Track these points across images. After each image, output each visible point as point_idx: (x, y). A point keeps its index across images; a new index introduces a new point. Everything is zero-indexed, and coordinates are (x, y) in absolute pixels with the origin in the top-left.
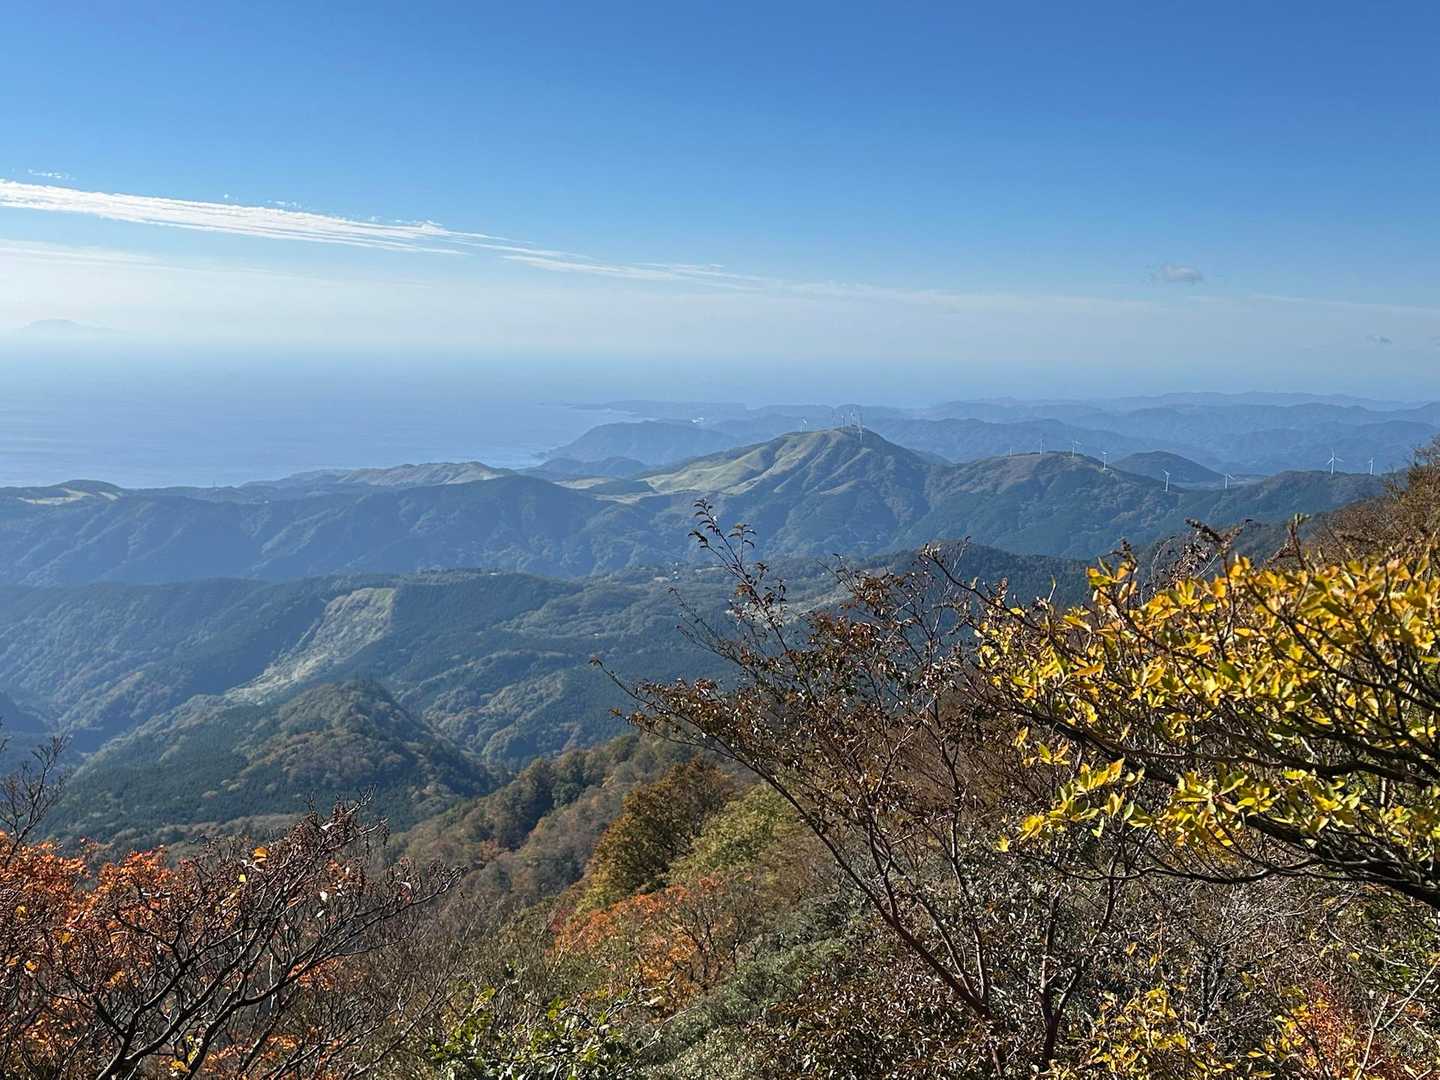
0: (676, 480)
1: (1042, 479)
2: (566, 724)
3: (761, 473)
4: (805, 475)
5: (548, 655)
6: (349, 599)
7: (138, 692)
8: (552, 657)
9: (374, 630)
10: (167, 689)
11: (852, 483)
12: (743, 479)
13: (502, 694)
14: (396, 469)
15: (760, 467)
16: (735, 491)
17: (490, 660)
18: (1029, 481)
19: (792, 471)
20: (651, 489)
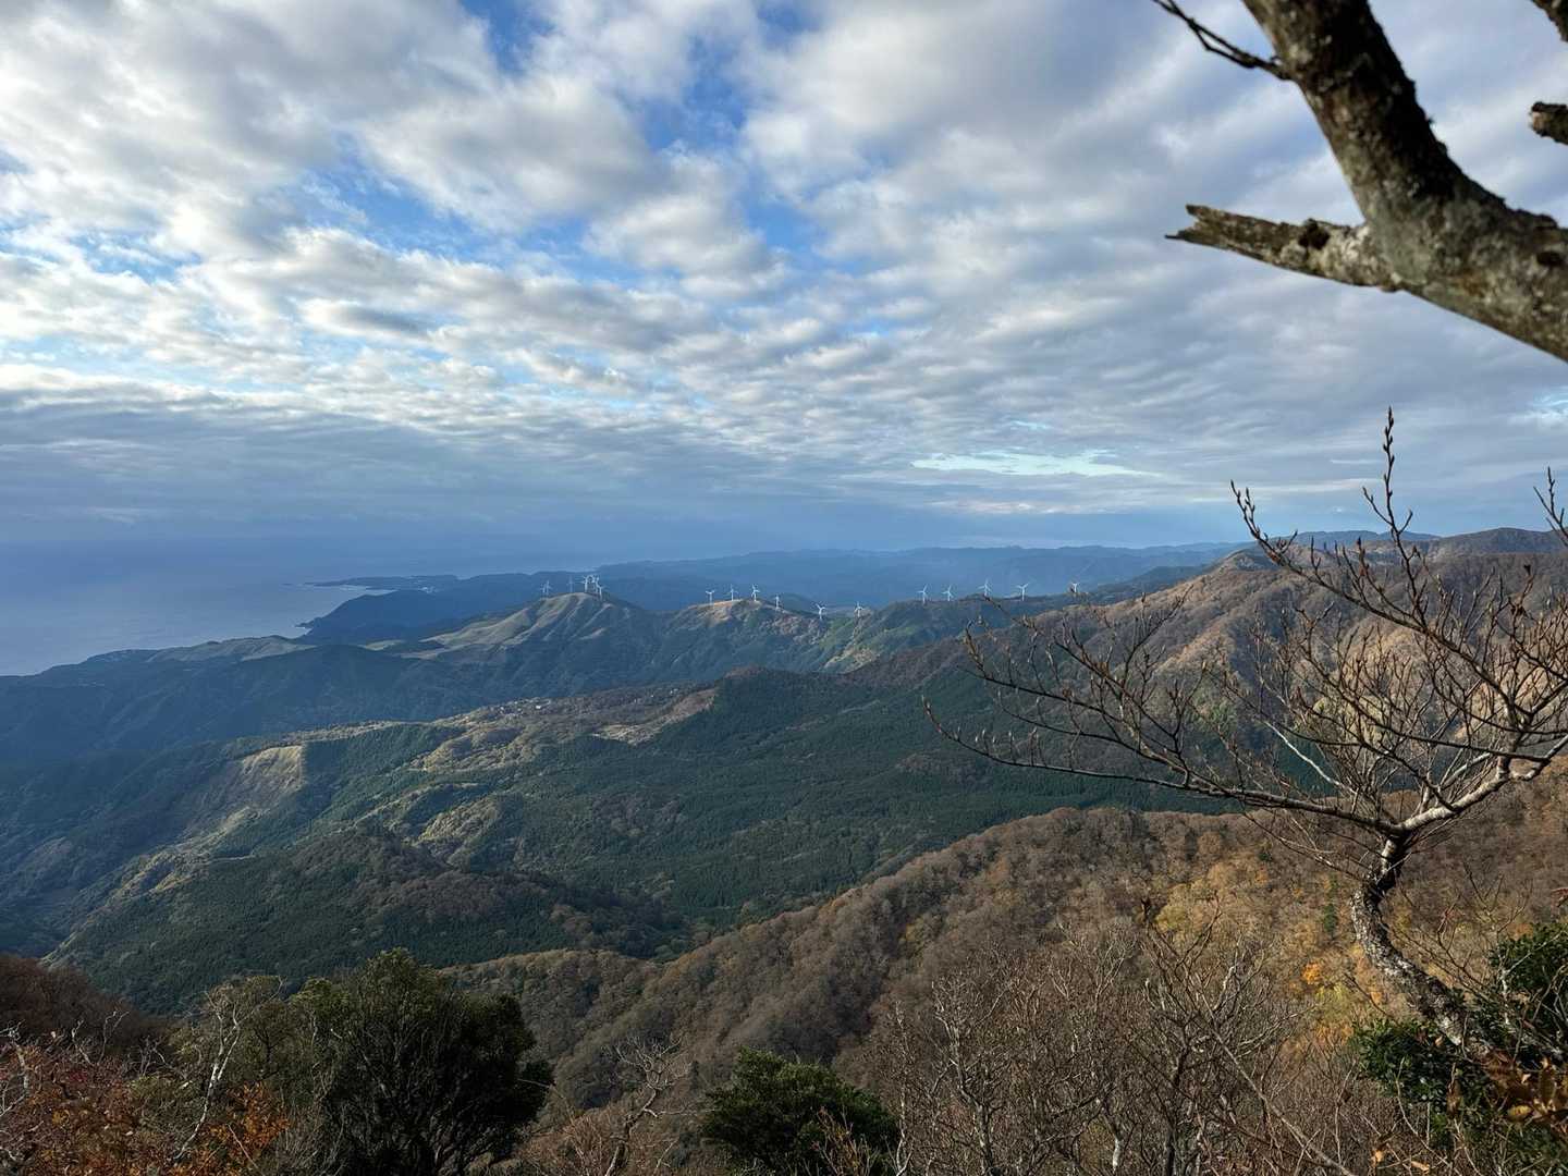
0: (461, 637)
1: (738, 616)
2: (512, 839)
3: (529, 628)
4: (564, 626)
5: (465, 785)
6: (258, 758)
7: (72, 860)
8: (468, 787)
9: (287, 782)
10: (100, 854)
11: (602, 630)
12: (517, 634)
13: (437, 822)
14: (201, 646)
15: (527, 624)
16: (511, 642)
17: (415, 796)
18: (729, 620)
19: (554, 624)
20: (443, 646)
